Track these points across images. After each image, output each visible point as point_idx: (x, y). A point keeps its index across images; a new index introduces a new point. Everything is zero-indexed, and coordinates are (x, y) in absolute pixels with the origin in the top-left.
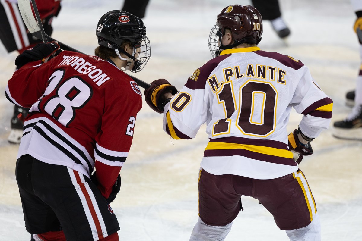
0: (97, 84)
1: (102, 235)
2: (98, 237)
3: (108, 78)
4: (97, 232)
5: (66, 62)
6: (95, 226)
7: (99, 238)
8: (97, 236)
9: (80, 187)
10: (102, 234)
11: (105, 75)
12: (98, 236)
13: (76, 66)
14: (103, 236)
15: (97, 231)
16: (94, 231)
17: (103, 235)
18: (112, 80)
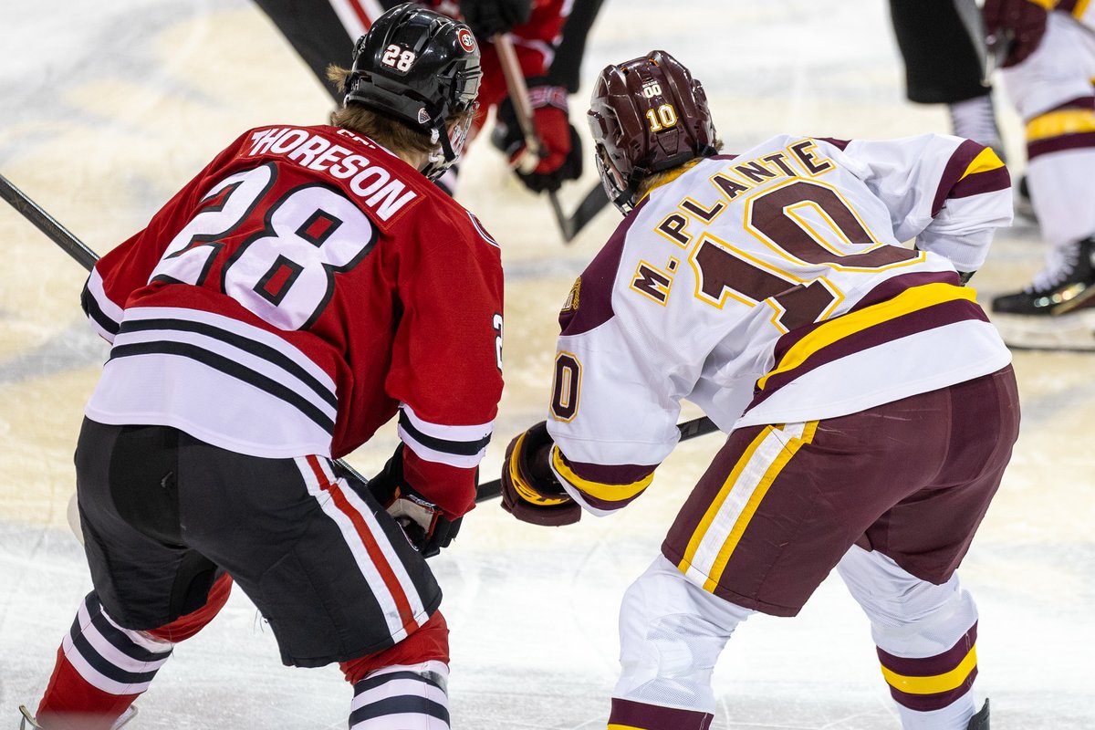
0: (378, 213)
1: (414, 620)
2: (404, 630)
3: (411, 195)
4: (398, 615)
5: (265, 144)
6: (391, 597)
7: (407, 631)
8: (401, 625)
9: (329, 495)
10: (412, 615)
11: (398, 186)
12: (404, 627)
13: (303, 156)
14: (416, 624)
15: (400, 612)
16: (392, 614)
17: (417, 620)
18: (421, 199)
